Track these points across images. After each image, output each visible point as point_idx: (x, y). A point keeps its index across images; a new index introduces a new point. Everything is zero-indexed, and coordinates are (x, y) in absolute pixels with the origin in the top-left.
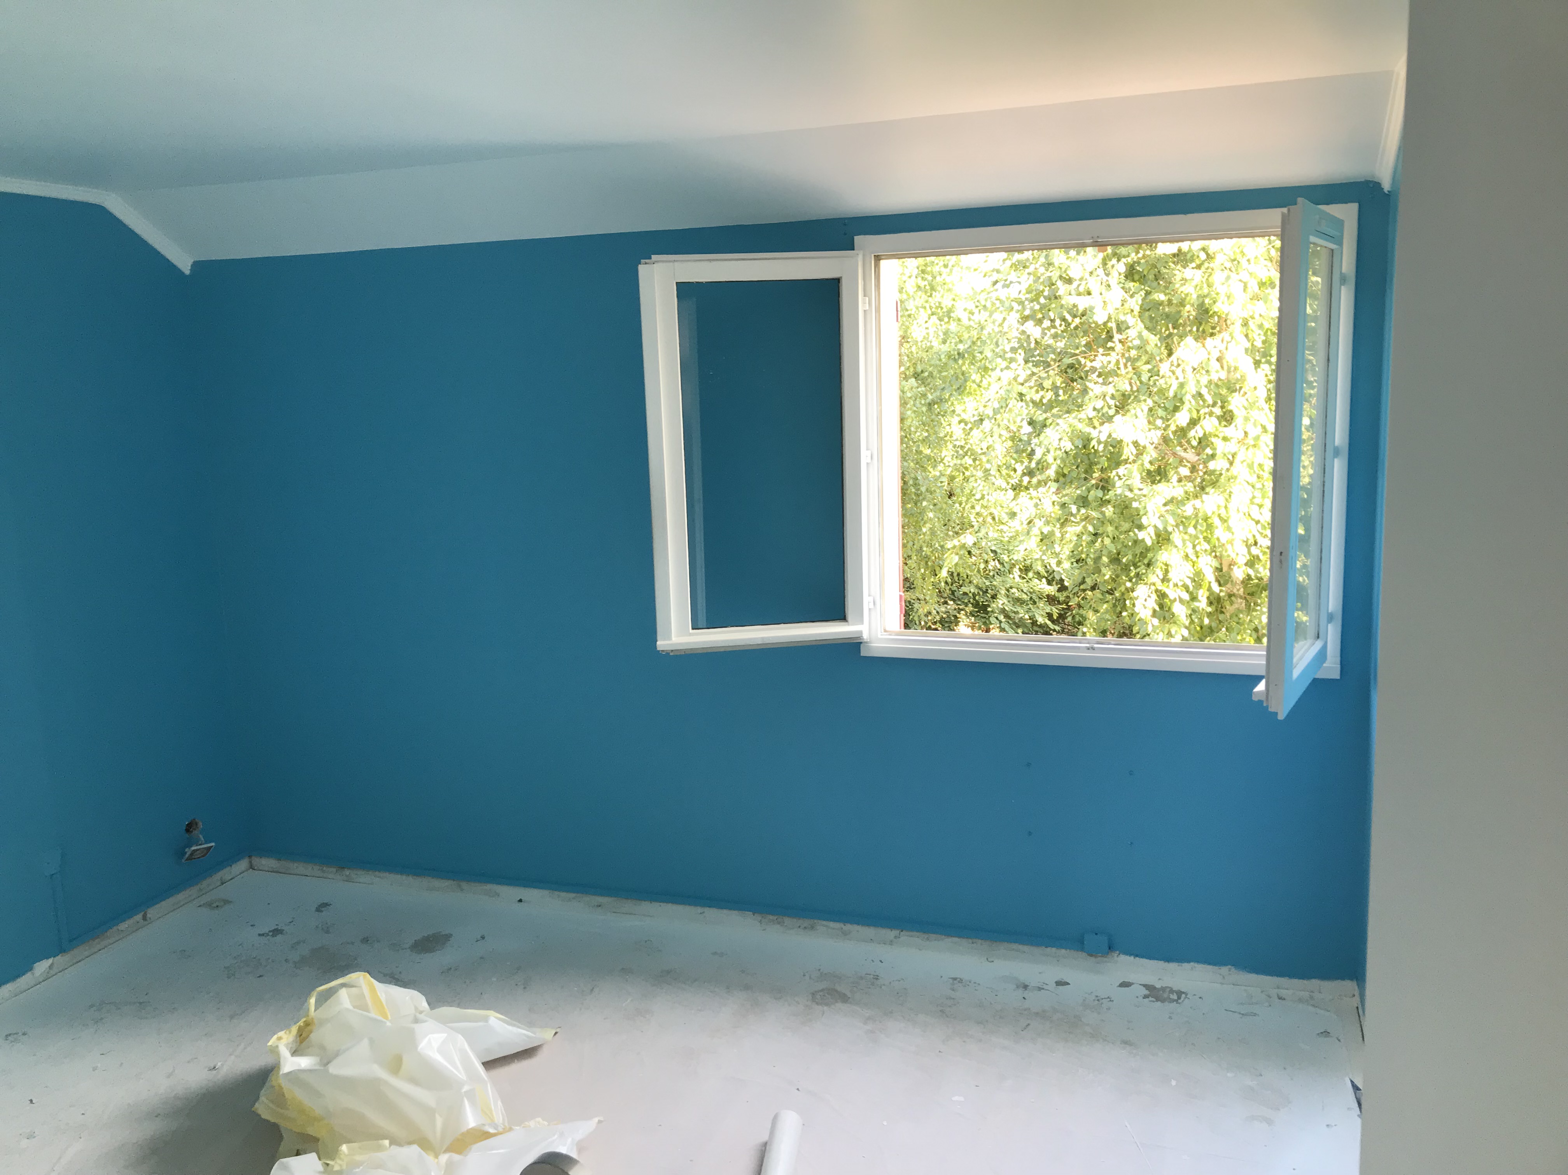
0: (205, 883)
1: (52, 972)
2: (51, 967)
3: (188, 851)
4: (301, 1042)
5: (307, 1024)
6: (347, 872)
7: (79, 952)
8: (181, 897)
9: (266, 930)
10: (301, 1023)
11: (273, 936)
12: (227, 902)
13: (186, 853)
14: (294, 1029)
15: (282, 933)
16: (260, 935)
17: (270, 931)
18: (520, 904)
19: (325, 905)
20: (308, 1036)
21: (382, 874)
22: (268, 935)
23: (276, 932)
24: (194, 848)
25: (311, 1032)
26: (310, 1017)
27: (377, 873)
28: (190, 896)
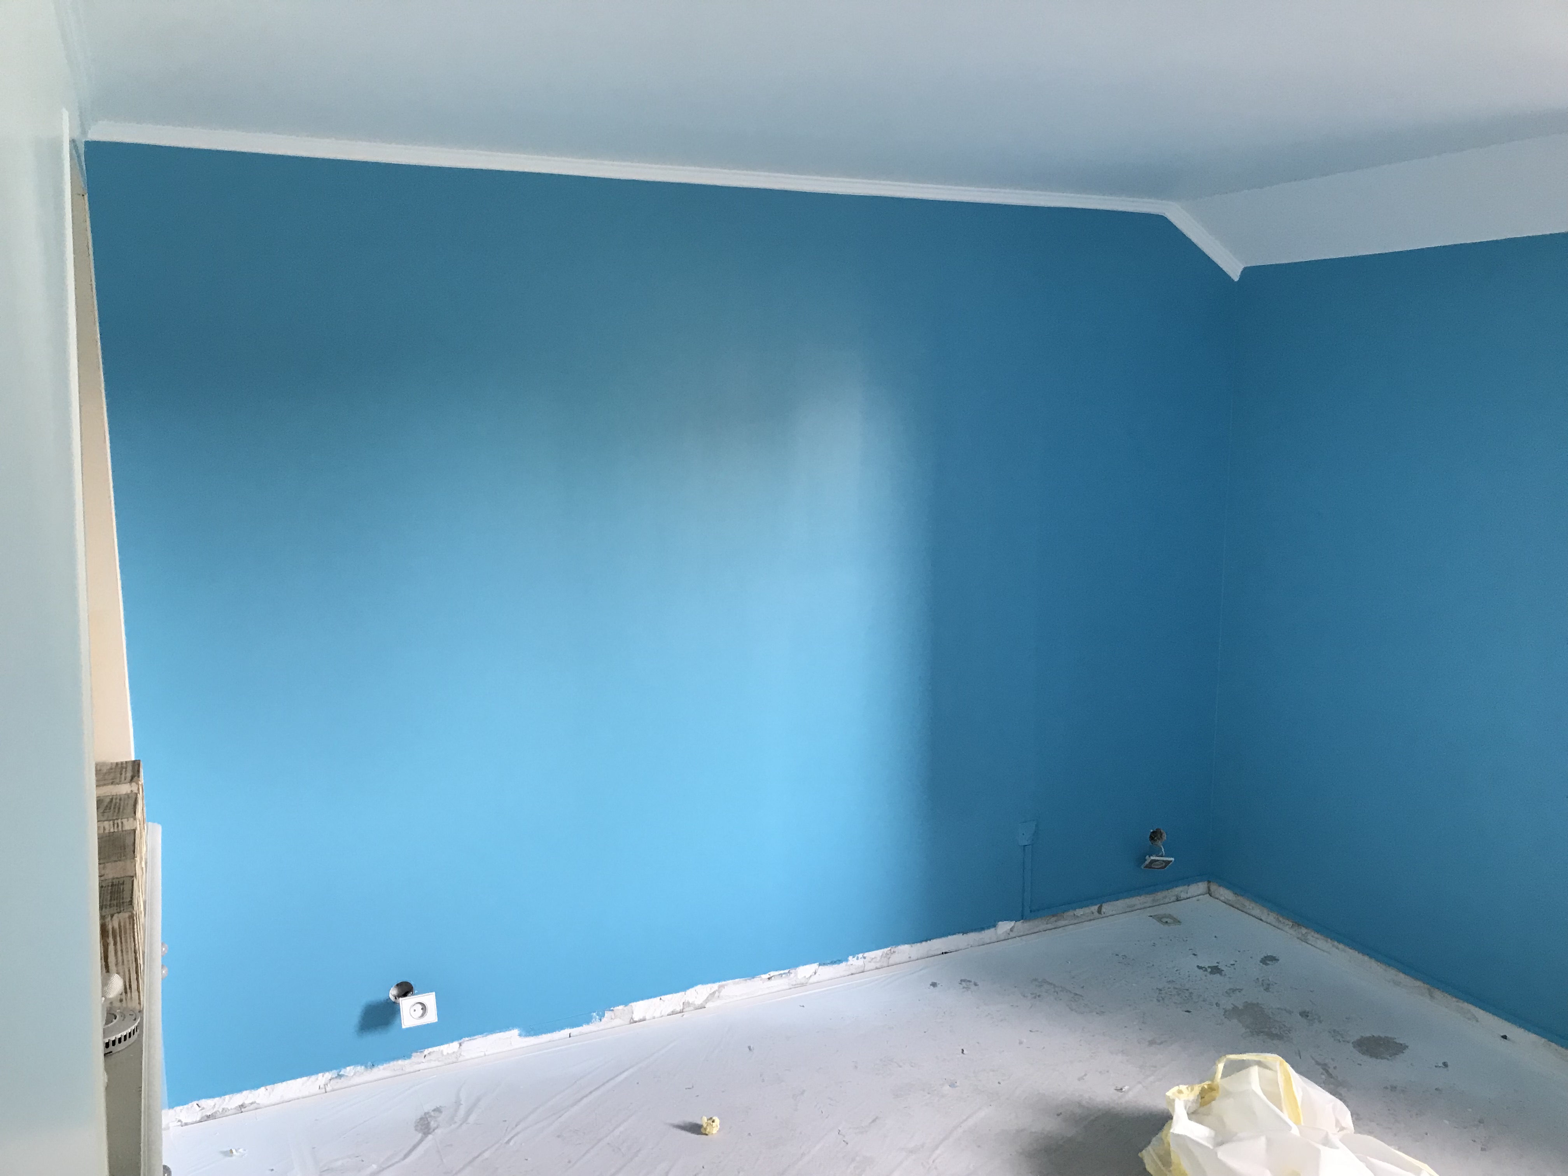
0: (1160, 895)
1: (1012, 934)
2: (1011, 930)
3: (1149, 859)
4: (1202, 1105)
5: (1211, 1089)
6: (1304, 931)
7: (1038, 924)
8: (1137, 901)
9: (1205, 964)
10: (1205, 1085)
11: (1211, 973)
12: (1177, 922)
13: (1146, 860)
14: (1197, 1089)
15: (1221, 974)
16: (1198, 966)
17: (1209, 967)
18: (1503, 1041)
19: (1273, 959)
20: (1209, 1102)
21: (1341, 946)
22: (1206, 970)
23: (1216, 970)
24: (1152, 858)
25: (1214, 1099)
26: (1215, 1083)
27: (1336, 943)
28: (1145, 903)
